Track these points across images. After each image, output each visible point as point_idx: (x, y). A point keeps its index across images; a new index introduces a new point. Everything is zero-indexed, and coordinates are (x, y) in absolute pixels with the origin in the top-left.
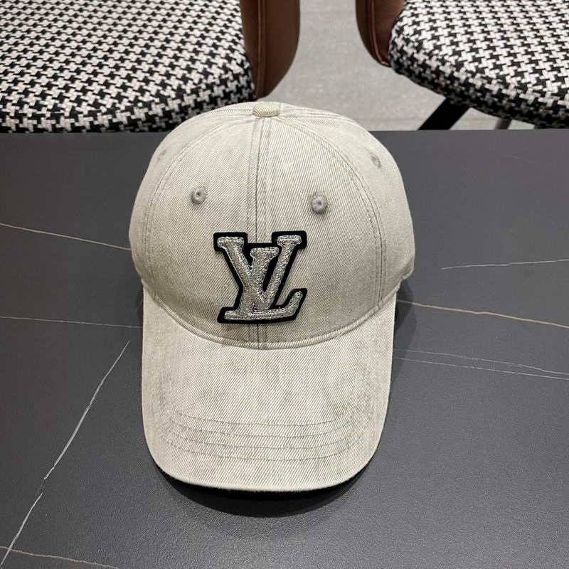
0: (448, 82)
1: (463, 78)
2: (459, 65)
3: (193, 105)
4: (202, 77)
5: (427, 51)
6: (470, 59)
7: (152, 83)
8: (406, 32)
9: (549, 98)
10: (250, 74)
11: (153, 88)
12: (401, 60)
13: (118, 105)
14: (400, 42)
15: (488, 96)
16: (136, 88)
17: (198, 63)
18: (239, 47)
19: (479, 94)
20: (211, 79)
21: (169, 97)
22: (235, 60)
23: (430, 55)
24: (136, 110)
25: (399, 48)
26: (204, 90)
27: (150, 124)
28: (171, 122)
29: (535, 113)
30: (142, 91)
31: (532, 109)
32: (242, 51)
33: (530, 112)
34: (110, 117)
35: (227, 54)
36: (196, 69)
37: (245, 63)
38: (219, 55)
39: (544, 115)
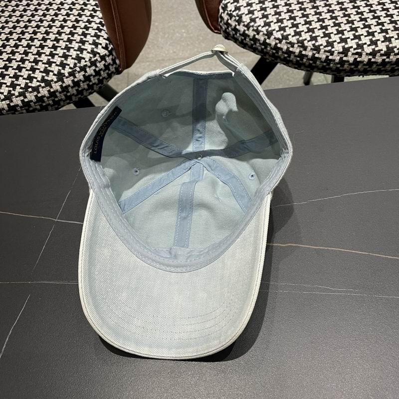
0: (263, 47)
1: (273, 43)
2: (269, 34)
3: (72, 85)
4: (76, 61)
5: (246, 23)
6: (277, 29)
7: (37, 71)
8: (229, 9)
9: (336, 56)
10: (114, 54)
11: (38, 75)
12: (227, 30)
13: (13, 92)
14: (226, 17)
15: (292, 56)
16: (25, 76)
17: (72, 50)
18: (103, 33)
19: (286, 55)
20: (83, 63)
21: (52, 80)
22: (101, 44)
23: (248, 26)
24: (27, 94)
25: (225, 21)
26: (79, 72)
27: (40, 103)
28: (56, 99)
29: (327, 67)
30: (30, 78)
31: (325, 64)
32: (106, 36)
33: (324, 66)
34: (8, 102)
35: (94, 40)
36: (71, 56)
37: (109, 46)
38: (88, 41)
39: (334, 68)
